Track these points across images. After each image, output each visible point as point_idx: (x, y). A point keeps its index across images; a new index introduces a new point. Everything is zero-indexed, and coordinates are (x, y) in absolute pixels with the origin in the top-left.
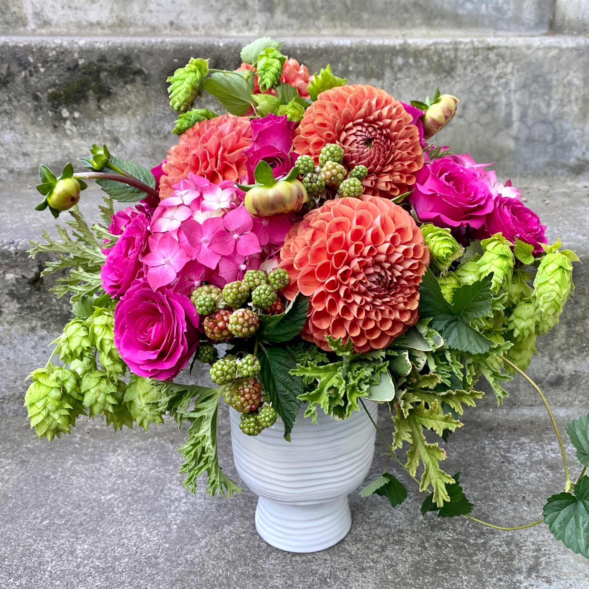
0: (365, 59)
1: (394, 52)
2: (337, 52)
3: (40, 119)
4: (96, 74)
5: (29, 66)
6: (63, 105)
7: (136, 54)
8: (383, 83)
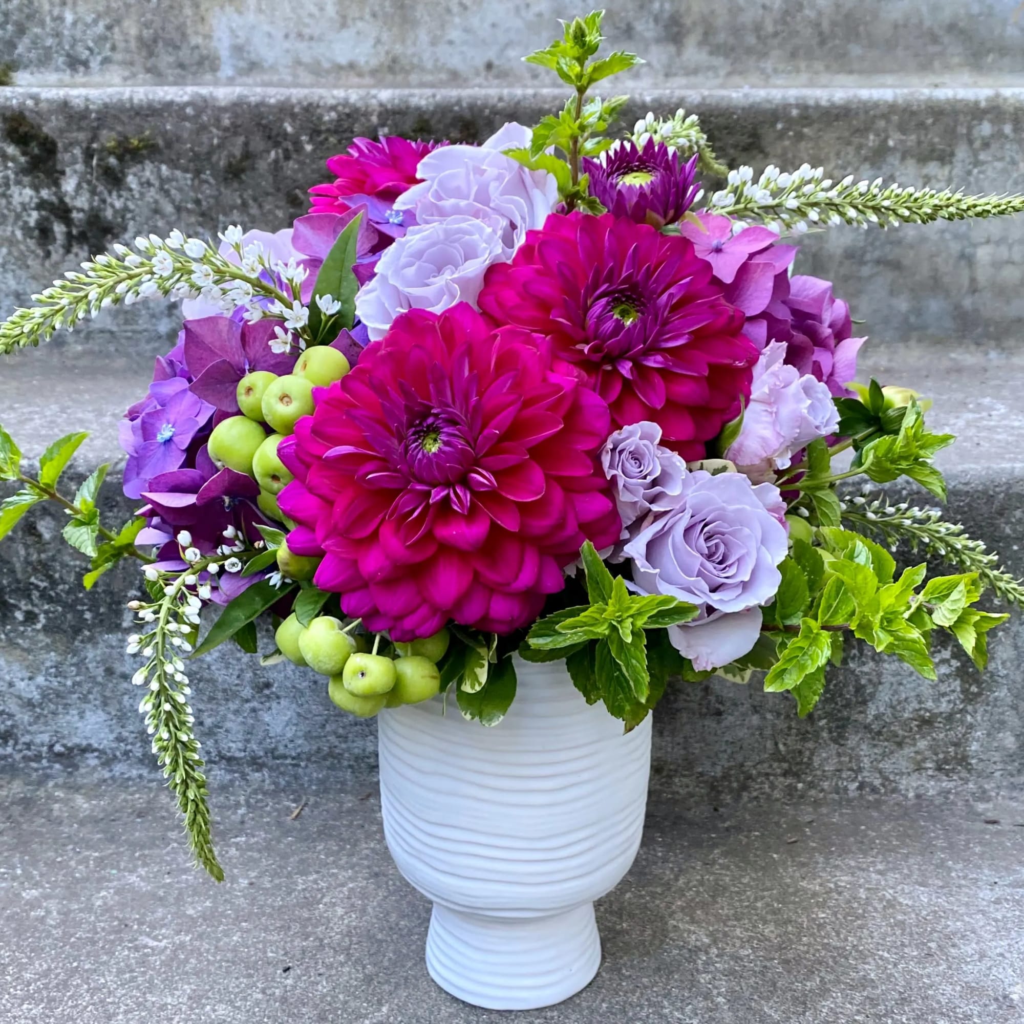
0: (921, 125)
1: (976, 112)
2: (867, 112)
5: (285, 139)
7: (488, 118)
8: (950, 172)
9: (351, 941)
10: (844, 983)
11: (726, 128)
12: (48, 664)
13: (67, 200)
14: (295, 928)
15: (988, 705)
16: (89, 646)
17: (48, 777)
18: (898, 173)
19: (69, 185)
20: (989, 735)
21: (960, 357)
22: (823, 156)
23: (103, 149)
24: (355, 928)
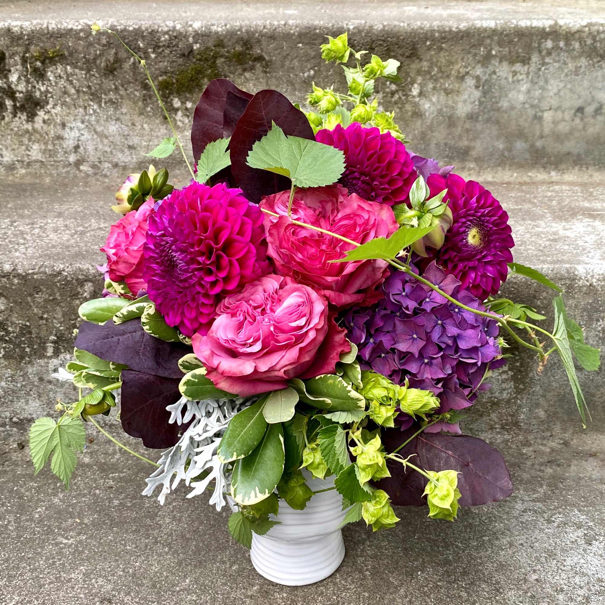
0: (511, 42)
1: (543, 34)
2: (479, 35)
3: (149, 109)
4: (212, 60)
5: (139, 51)
6: (175, 95)
7: (257, 38)
8: (528, 69)
9: (172, 539)
10: (435, 562)
11: (397, 44)
12: (7, 375)
13: (13, 86)
14: (142, 531)
15: (529, 395)
16: (29, 366)
17: (10, 435)
18: (497, 70)
19: (14, 78)
20: (530, 411)
21: (533, 175)
22: (454, 60)
23: (33, 57)
24: (175, 531)
